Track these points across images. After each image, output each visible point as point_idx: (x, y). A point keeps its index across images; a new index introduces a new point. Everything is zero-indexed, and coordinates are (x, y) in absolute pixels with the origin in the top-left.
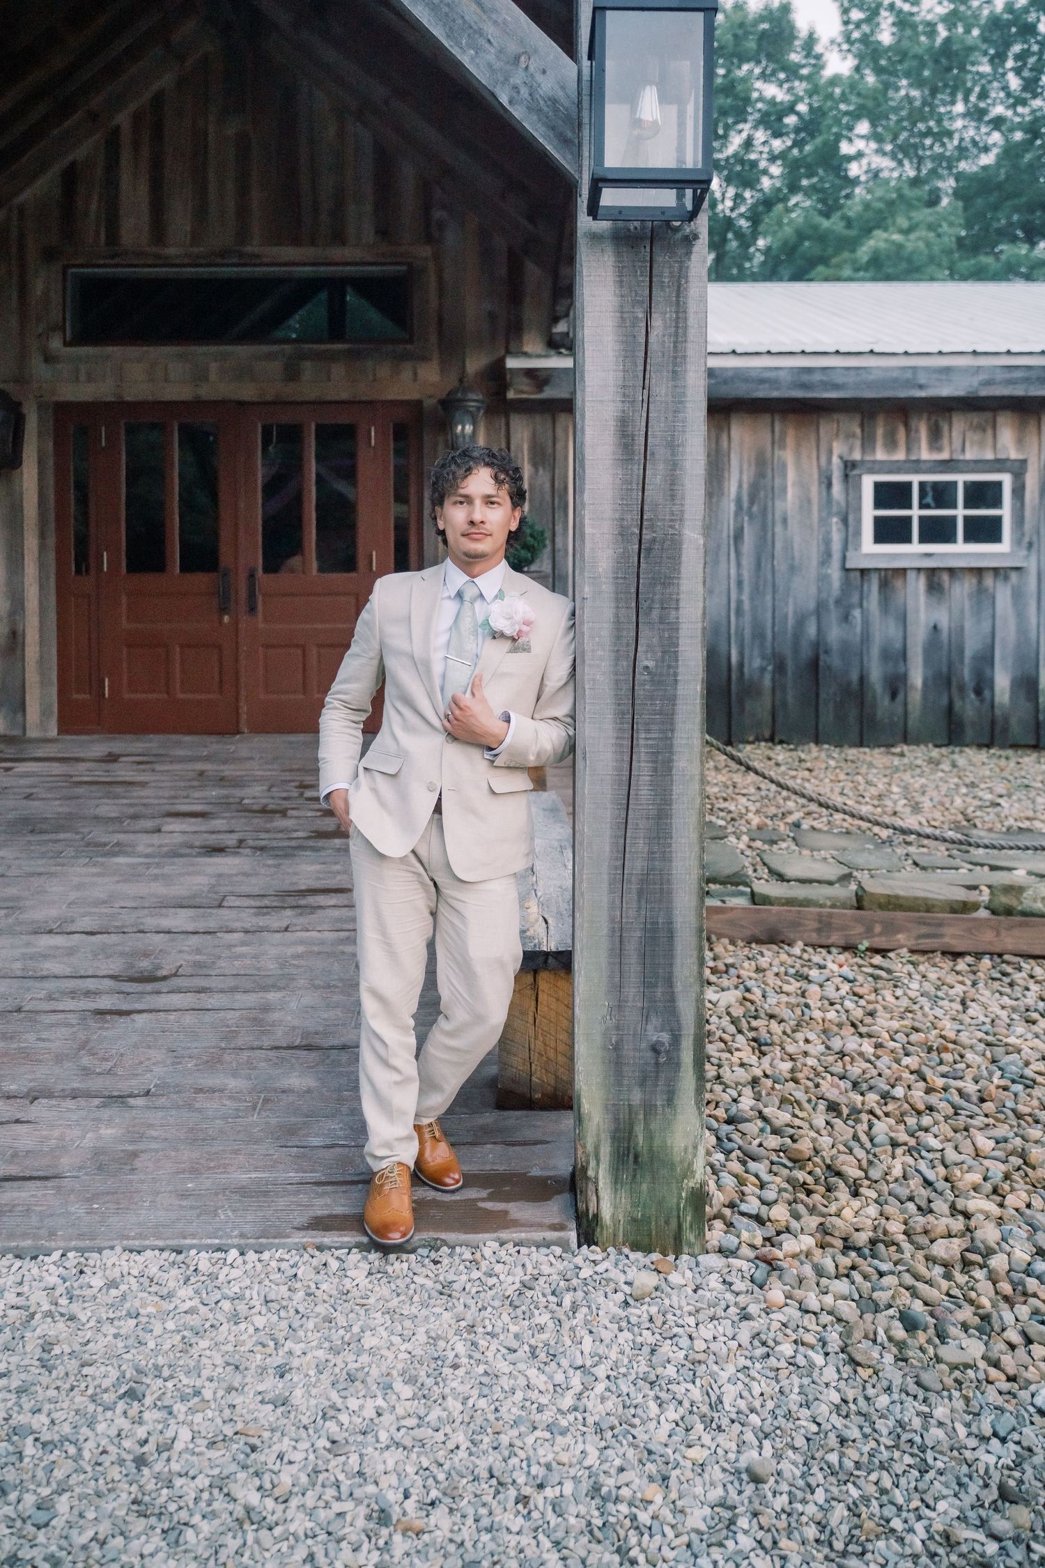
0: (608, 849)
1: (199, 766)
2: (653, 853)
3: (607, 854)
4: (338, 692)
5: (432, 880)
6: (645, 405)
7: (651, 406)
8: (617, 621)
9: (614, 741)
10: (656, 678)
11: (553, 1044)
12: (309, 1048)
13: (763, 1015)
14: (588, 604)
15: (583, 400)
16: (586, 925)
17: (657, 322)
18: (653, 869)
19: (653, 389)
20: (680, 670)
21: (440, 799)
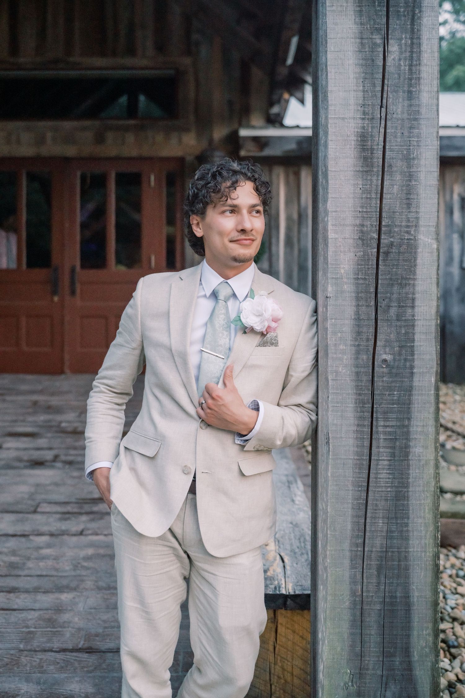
0: (349, 527)
1: (35, 397)
2: (392, 532)
3: (349, 533)
4: (104, 378)
5: (185, 552)
6: (383, 122)
7: (389, 124)
8: (358, 318)
9: (355, 428)
10: (394, 371)
11: (289, 669)
12: (90, 651)
13: (447, 618)
14: (331, 302)
15: (327, 118)
16: (329, 598)
17: (394, 48)
18: (391, 547)
19: (390, 107)
20: (416, 363)
21: (194, 481)
